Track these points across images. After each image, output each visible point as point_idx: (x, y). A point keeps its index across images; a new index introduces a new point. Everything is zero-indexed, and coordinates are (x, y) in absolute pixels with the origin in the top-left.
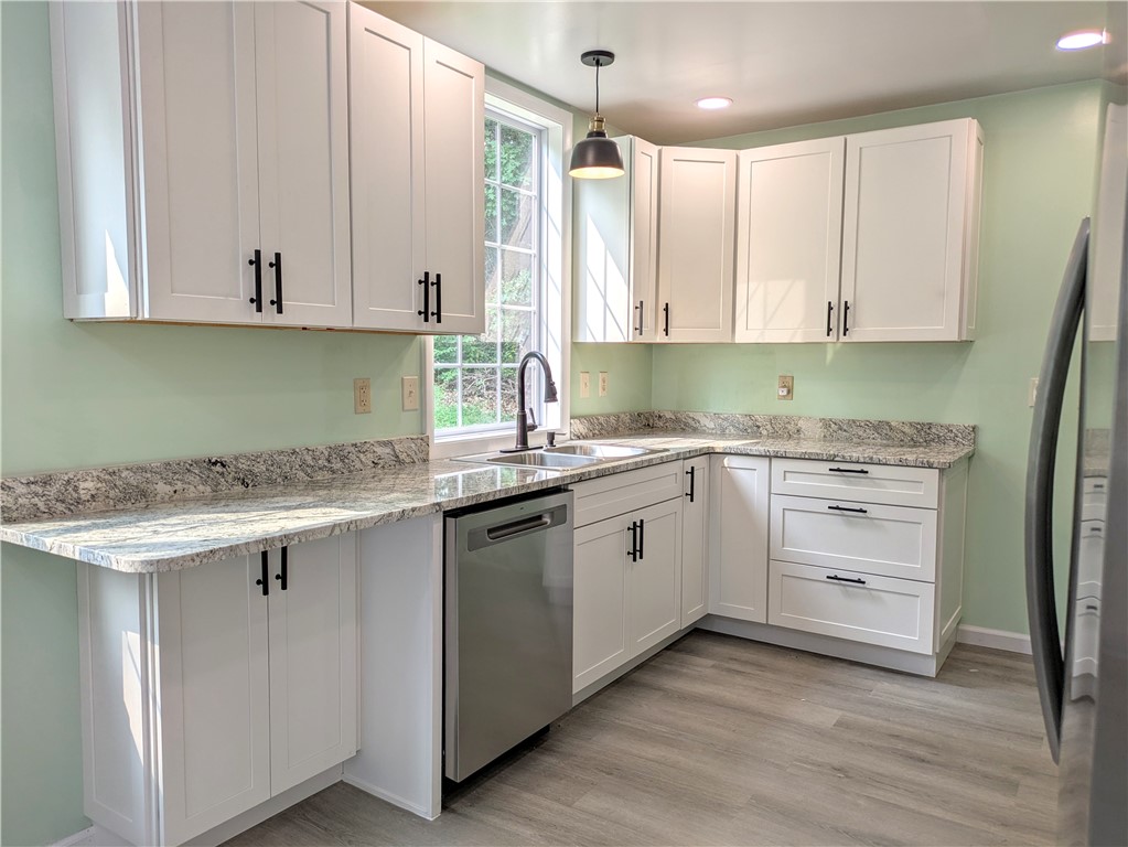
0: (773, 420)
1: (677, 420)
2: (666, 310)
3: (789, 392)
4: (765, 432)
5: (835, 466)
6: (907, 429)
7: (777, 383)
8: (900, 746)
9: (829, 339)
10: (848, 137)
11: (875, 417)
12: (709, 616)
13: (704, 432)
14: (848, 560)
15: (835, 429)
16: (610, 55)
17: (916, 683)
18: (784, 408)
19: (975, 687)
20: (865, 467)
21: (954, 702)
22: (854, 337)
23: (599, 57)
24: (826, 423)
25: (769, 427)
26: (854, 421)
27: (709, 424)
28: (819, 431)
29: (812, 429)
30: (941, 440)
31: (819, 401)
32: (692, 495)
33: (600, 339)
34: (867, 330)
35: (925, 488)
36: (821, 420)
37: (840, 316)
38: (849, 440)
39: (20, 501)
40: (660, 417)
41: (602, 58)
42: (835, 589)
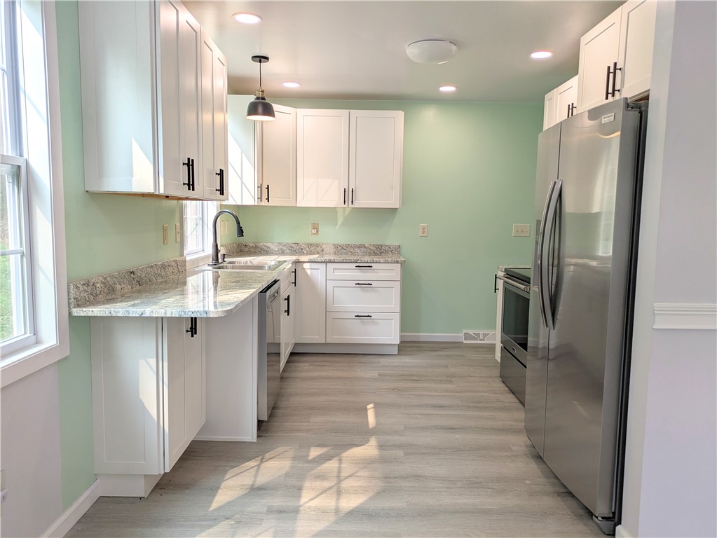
0: (310, 245)
1: (256, 247)
2: (268, 188)
3: (317, 231)
4: (305, 252)
5: (357, 265)
6: (372, 248)
7: (310, 227)
8: (407, 378)
9: (344, 206)
10: (351, 111)
11: (358, 243)
12: (296, 344)
13: (272, 253)
14: (362, 308)
15: (340, 249)
16: (267, 58)
17: (391, 357)
18: (314, 239)
19: (413, 355)
20: (371, 265)
21: (411, 361)
22: (356, 205)
23: (261, 59)
24: (336, 246)
25: (307, 249)
26: (349, 245)
27: (274, 248)
28: (333, 250)
29: (329, 249)
30: (386, 252)
31: (332, 235)
32: (295, 283)
33: (239, 203)
34: (362, 202)
35: (395, 272)
36: (333, 245)
37: (349, 195)
38: (346, 253)
39: (82, 294)
40: (246, 246)
41: (262, 60)
42: (358, 321)
